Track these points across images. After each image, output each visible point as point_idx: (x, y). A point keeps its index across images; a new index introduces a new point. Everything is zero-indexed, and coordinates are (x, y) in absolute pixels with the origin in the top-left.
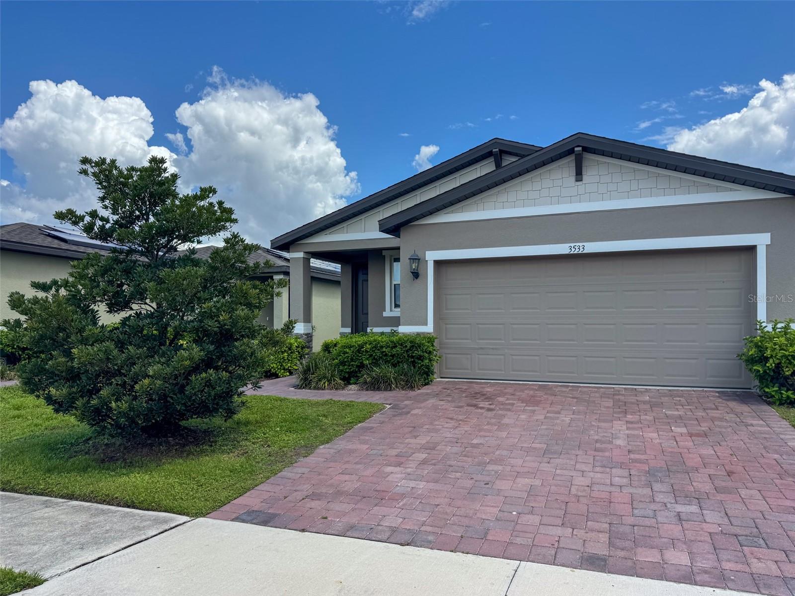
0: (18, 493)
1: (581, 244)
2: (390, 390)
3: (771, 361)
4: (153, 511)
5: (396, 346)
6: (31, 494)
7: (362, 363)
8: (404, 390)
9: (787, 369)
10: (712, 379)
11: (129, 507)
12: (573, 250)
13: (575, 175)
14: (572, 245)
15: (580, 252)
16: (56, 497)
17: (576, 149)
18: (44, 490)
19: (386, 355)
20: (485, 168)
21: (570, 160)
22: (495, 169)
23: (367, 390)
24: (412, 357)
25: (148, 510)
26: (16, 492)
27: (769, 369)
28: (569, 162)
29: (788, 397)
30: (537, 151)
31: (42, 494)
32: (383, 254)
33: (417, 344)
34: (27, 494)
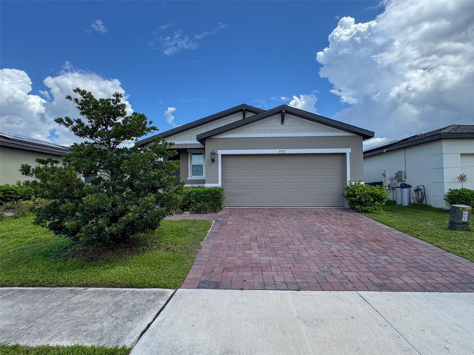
0: (45, 287)
1: (284, 150)
2: (206, 213)
3: (358, 196)
4: (146, 288)
5: (207, 193)
6: (56, 287)
7: (191, 201)
8: (212, 213)
9: (363, 199)
10: (332, 203)
11: (128, 287)
12: (281, 152)
13: (281, 121)
14: (280, 150)
15: (283, 153)
16: (75, 287)
17: (283, 111)
18: (65, 283)
19: (202, 197)
20: (238, 117)
21: (279, 115)
22: (243, 119)
23: (194, 214)
24: (214, 198)
25: (143, 288)
26: (43, 286)
27: (357, 199)
28: (278, 116)
29: (364, 209)
30: (263, 112)
31: (64, 286)
32: (187, 151)
33: (217, 192)
34: (52, 287)
